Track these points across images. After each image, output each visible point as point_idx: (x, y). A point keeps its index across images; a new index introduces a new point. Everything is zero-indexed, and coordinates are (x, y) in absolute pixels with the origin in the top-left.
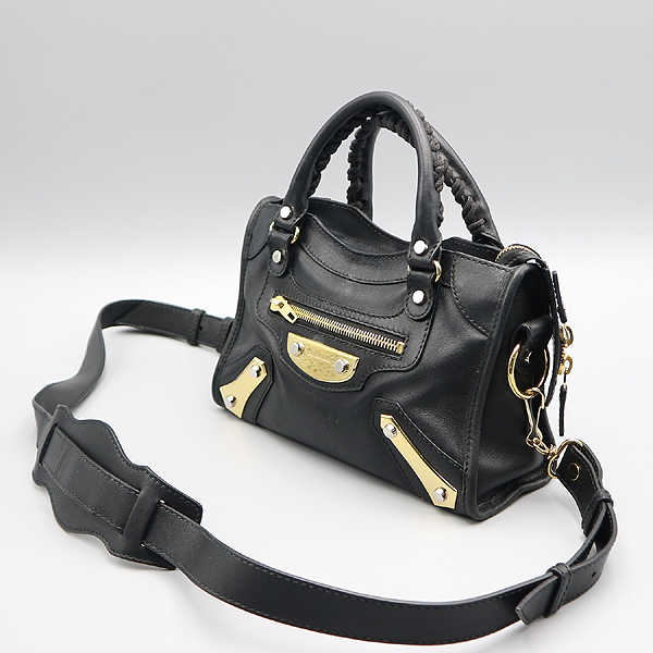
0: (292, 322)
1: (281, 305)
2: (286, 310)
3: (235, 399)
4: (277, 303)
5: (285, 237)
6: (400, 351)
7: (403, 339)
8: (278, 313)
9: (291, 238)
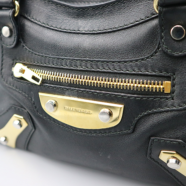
0: (39, 84)
1: (23, 71)
2: (29, 74)
3: (6, 138)
4: (18, 70)
5: (8, 13)
6: (168, 91)
7: (168, 78)
8: (22, 78)
9: (14, 13)
